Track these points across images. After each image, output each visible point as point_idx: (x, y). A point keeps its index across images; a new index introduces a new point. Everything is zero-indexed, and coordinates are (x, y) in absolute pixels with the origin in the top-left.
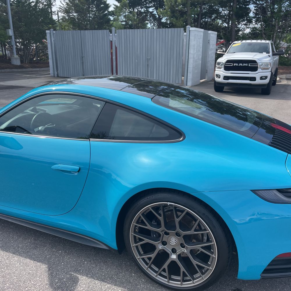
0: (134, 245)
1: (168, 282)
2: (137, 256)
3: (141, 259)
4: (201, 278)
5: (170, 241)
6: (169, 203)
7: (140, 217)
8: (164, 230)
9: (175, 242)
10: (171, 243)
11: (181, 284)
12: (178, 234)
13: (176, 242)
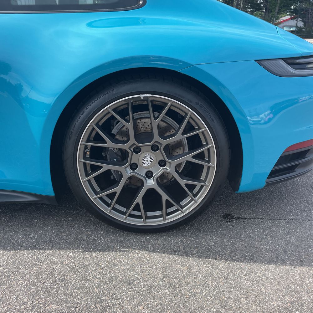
0: (86, 179)
1: (145, 222)
2: (92, 196)
3: (98, 199)
4: (193, 201)
5: (143, 161)
6: (142, 96)
7: (93, 129)
8: (134, 144)
9: (150, 161)
10: (143, 164)
11: (165, 220)
12: (155, 148)
13: (152, 161)
